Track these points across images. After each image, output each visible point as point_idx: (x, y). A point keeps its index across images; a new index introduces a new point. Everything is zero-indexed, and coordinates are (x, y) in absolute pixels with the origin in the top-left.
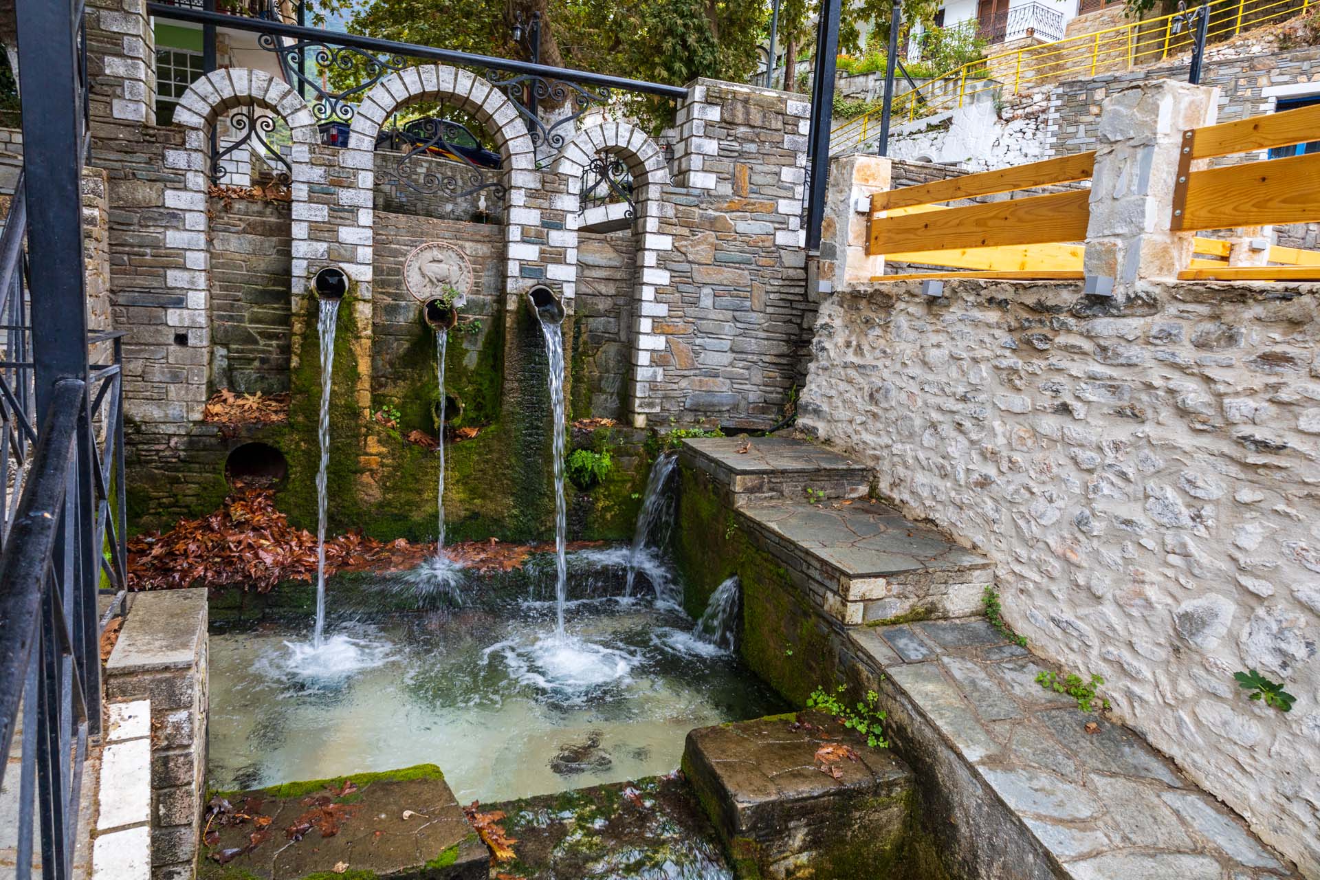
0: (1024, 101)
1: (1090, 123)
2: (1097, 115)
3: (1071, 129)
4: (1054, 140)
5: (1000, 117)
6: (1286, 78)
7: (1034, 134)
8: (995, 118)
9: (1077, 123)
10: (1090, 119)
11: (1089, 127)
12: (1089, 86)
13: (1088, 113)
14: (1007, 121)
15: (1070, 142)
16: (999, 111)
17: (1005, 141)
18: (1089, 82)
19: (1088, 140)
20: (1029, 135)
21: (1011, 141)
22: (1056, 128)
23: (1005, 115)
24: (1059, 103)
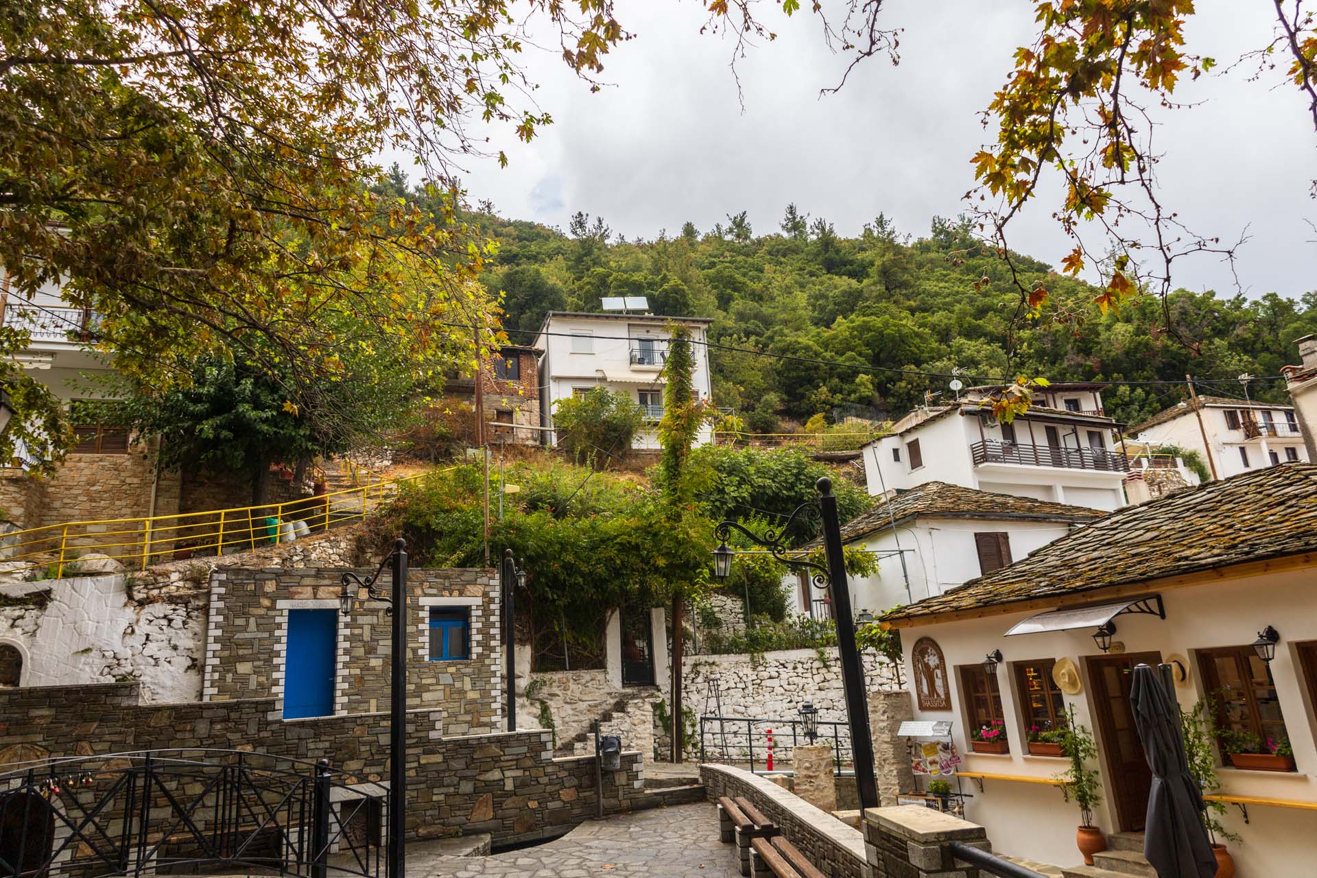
0: (160, 579)
1: (261, 617)
2: (268, 609)
3: (240, 622)
4: (219, 632)
5: (130, 597)
6: (434, 591)
7: (184, 623)
8: (124, 598)
9: (247, 616)
10: (262, 611)
11: (262, 621)
12: (257, 577)
13: (259, 606)
14: (142, 604)
15: (238, 636)
16: (129, 589)
17: (143, 628)
18: (256, 572)
19: (259, 635)
20: (178, 622)
21: (152, 630)
22: (220, 618)
23: (138, 596)
24: (222, 590)
